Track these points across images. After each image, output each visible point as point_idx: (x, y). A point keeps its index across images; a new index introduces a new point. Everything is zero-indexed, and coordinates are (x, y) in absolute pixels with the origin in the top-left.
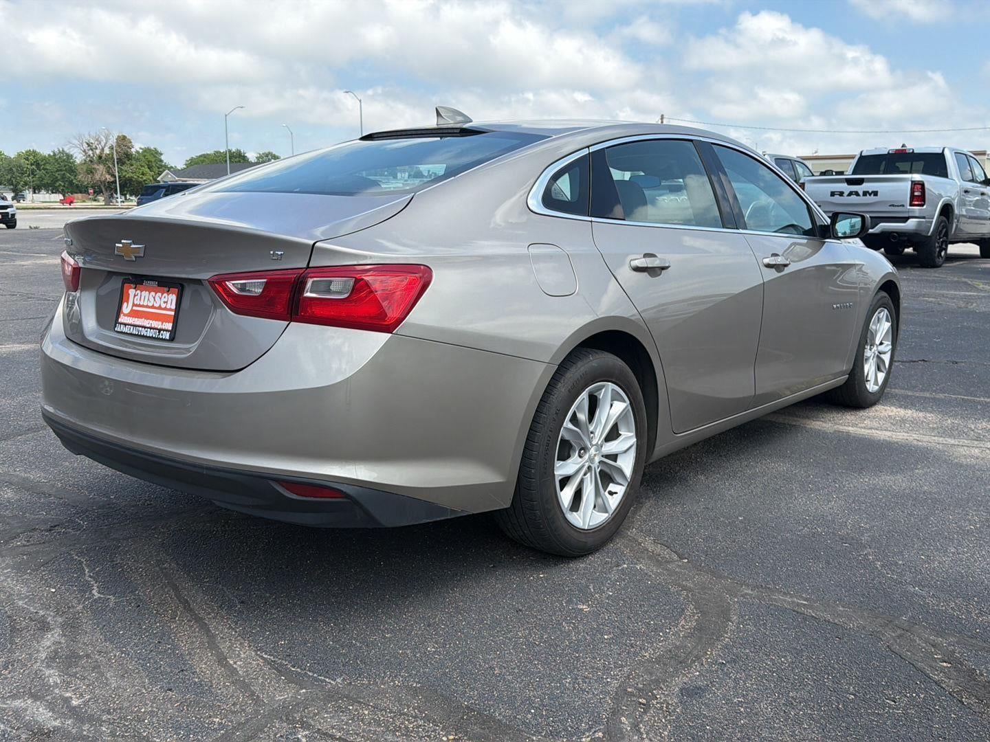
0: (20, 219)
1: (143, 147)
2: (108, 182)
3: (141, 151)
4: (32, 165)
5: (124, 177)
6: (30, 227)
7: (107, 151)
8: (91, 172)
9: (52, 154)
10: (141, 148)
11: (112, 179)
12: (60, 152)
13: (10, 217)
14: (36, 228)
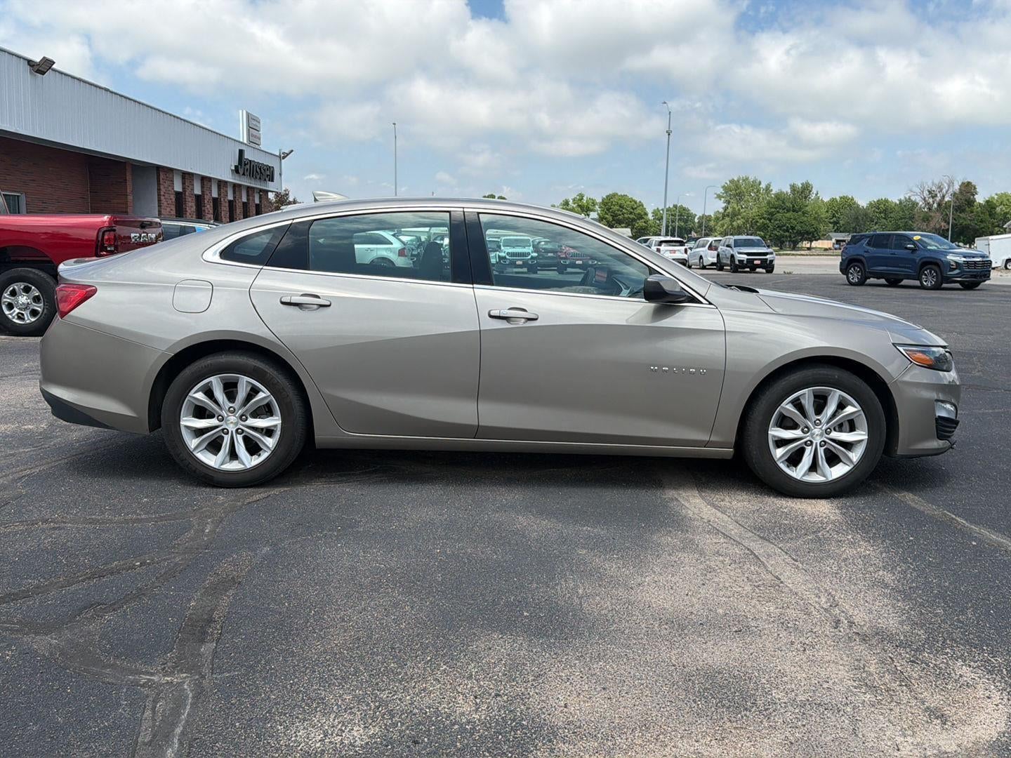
0: (777, 265)
1: (998, 193)
2: (943, 230)
3: (996, 197)
4: (880, 213)
5: (961, 224)
6: (785, 272)
7: (947, 199)
8: (928, 220)
9: (898, 202)
10: (997, 194)
11: (947, 227)
12: (906, 201)
13: (768, 262)
14: (790, 273)
